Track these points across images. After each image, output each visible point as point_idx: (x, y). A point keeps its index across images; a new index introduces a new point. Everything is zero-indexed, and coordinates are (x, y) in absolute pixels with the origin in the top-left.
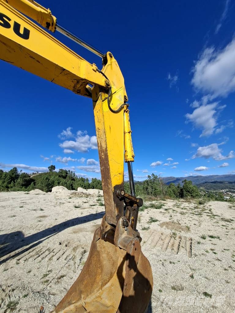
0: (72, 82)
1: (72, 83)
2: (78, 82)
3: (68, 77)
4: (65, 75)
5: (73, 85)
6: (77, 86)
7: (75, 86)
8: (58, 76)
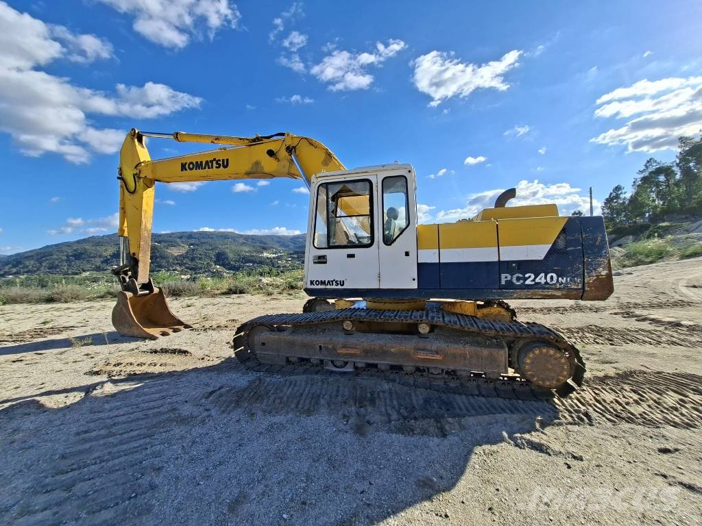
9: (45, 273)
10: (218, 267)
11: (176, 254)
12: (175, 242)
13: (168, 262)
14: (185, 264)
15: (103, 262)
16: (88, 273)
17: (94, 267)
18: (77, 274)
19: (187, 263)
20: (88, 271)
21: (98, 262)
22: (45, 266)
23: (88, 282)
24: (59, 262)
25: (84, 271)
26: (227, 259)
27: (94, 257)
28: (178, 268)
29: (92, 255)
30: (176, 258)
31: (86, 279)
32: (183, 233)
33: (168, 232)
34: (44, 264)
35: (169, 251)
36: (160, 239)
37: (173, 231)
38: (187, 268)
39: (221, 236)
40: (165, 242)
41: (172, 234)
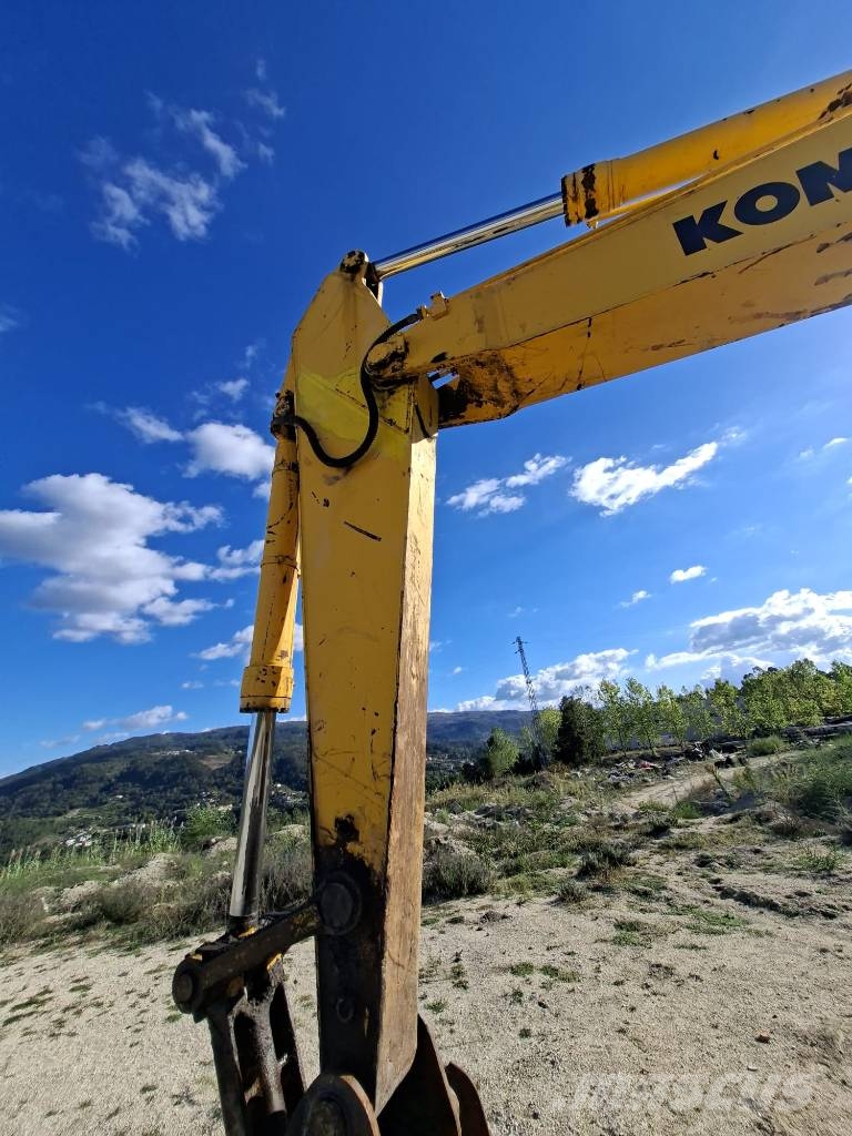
0: (530, 380)
1: (530, 376)
2: (516, 393)
3: (555, 378)
4: (567, 380)
5: (520, 373)
6: (506, 381)
7: (512, 376)
8: (582, 356)
9: (15, 817)
10: (279, 785)
11: (215, 768)
12: (217, 746)
13: (200, 782)
14: (227, 784)
15: (102, 790)
16: (77, 810)
17: (87, 798)
18: (59, 814)
19: (229, 783)
20: (77, 807)
21: (94, 790)
22: (18, 804)
23: (72, 828)
24: (40, 795)
25: (72, 808)
26: (295, 769)
27: (90, 783)
28: (215, 792)
29: (90, 779)
30: (213, 774)
31: (72, 823)
32: (230, 728)
33: (207, 730)
34: (17, 800)
35: (205, 763)
36: (194, 742)
37: (215, 728)
38: (229, 791)
39: (286, 730)
40: (201, 746)
41: (213, 732)
